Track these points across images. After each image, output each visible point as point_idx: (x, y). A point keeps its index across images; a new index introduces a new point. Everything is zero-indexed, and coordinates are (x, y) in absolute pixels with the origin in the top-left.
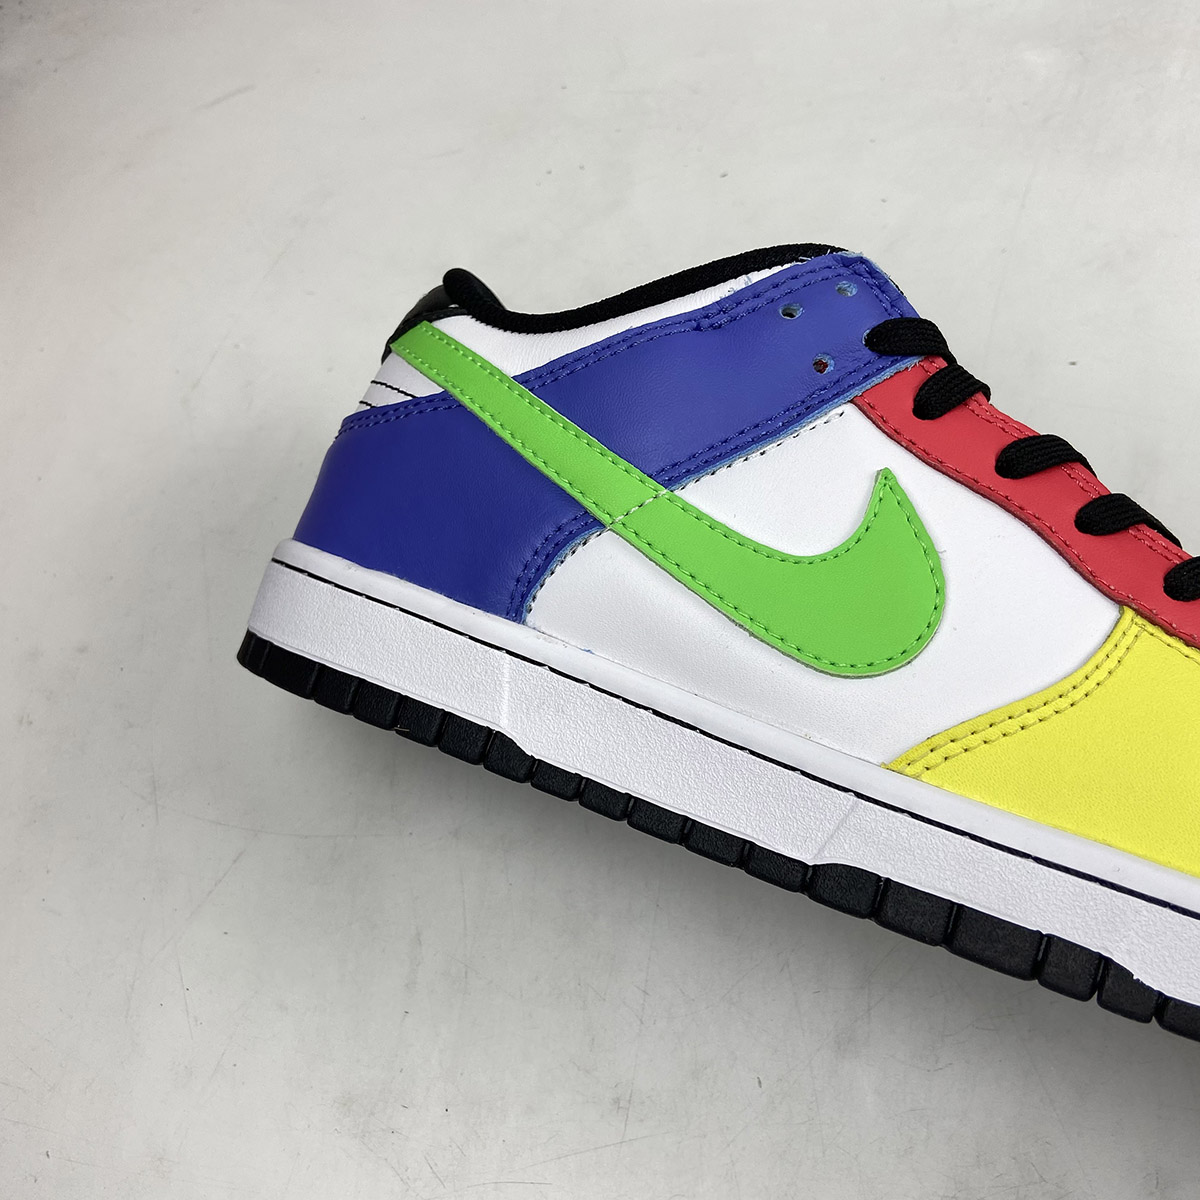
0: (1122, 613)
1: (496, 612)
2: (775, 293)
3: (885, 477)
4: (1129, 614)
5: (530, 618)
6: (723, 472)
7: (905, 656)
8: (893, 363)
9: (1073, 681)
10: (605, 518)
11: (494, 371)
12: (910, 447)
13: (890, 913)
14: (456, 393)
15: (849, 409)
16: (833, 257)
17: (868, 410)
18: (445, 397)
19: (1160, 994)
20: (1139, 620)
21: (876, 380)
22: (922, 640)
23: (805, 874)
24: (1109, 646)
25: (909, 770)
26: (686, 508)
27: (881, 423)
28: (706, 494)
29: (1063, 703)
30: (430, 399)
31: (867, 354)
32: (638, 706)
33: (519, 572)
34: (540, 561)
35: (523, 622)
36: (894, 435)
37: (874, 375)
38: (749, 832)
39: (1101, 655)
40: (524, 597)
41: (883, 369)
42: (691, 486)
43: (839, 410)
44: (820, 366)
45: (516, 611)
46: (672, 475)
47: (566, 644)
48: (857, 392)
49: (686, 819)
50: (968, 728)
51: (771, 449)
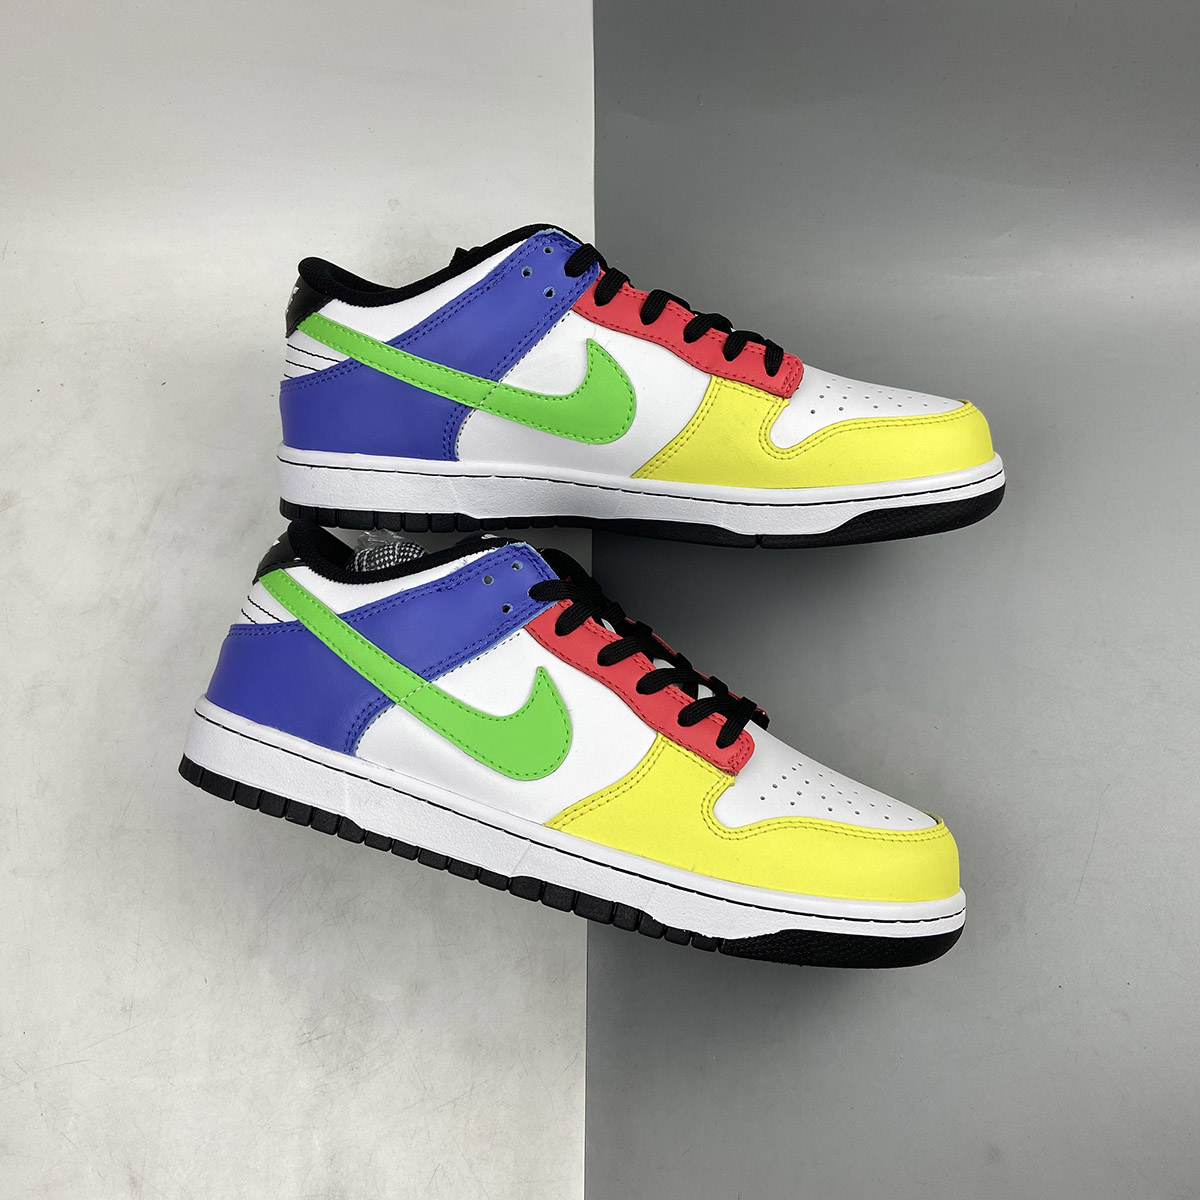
0: (657, 735)
1: (338, 750)
2: (479, 569)
4: (660, 736)
5: (358, 753)
6: (457, 670)
7: (552, 768)
8: (545, 605)
9: (631, 775)
10: (395, 699)
11: (326, 610)
12: (554, 651)
13: (547, 898)
14: (305, 623)
15: (522, 631)
16: (511, 547)
17: (532, 632)
18: (297, 624)
19: (664, 925)
20: (665, 739)
21: (535, 616)
22: (560, 759)
23: (508, 882)
24: (650, 754)
25: (555, 827)
26: (439, 692)
27: (539, 639)
28: (450, 683)
29: (626, 787)
30: (289, 624)
31: (531, 600)
32: (419, 799)
33: (350, 729)
34: (360, 722)
35: (354, 755)
36: (546, 645)
37: (535, 613)
38: (480, 862)
39: (646, 760)
40: (353, 742)
41: (539, 609)
42: (441, 678)
43: (517, 633)
44: (506, 609)
45: (349, 747)
46: (430, 673)
47: (378, 767)
48: (526, 623)
49: (448, 857)
50: (581, 804)
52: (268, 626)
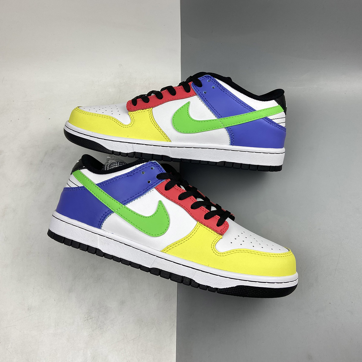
0: (197, 222)
1: (96, 227)
2: (140, 169)
3: (160, 202)
4: (198, 223)
5: (102, 228)
6: (133, 202)
7: (164, 233)
8: (161, 181)
9: (189, 235)
10: (114, 211)
11: (92, 183)
12: (164, 195)
13: (162, 275)
14: (86, 187)
15: (154, 189)
16: (150, 162)
17: (157, 189)
18: (83, 187)
19: (199, 284)
20: (200, 224)
21: (158, 184)
22: (166, 230)
23: (149, 269)
24: (195, 229)
25: (164, 252)
26: (127, 209)
28: (131, 206)
29: (187, 239)
30: (81, 187)
31: (157, 179)
33: (99, 220)
34: (103, 218)
35: (101, 229)
36: (162, 193)
38: (140, 263)
39: (193, 230)
40: (100, 224)
42: (128, 204)
43: (152, 190)
44: (149, 182)
45: (99, 226)
46: (125, 202)
47: (109, 232)
48: (155, 186)
49: (130, 262)
50: (173, 244)
51: (141, 197)
52: (75, 188)
